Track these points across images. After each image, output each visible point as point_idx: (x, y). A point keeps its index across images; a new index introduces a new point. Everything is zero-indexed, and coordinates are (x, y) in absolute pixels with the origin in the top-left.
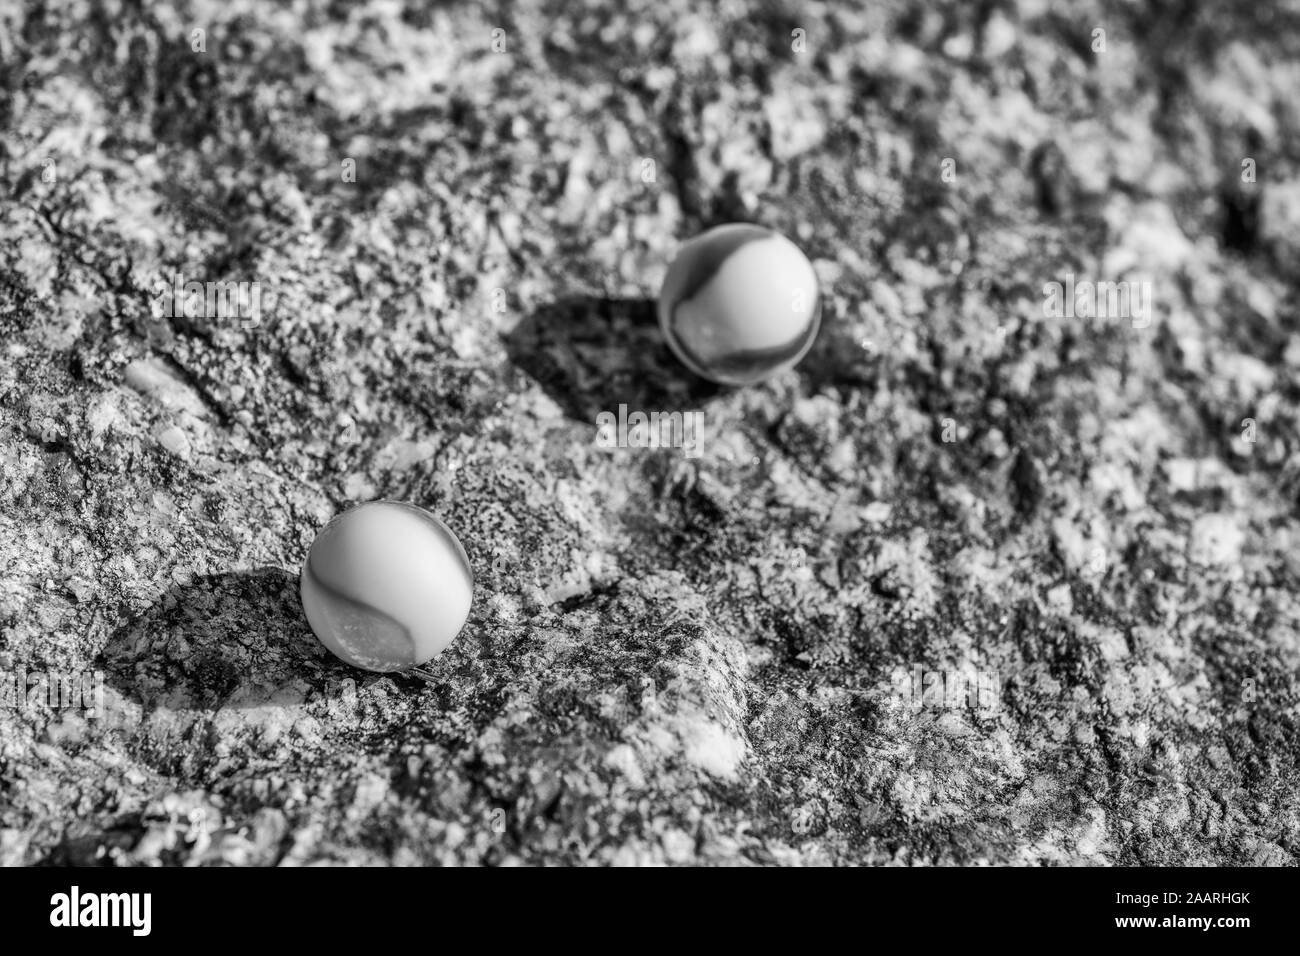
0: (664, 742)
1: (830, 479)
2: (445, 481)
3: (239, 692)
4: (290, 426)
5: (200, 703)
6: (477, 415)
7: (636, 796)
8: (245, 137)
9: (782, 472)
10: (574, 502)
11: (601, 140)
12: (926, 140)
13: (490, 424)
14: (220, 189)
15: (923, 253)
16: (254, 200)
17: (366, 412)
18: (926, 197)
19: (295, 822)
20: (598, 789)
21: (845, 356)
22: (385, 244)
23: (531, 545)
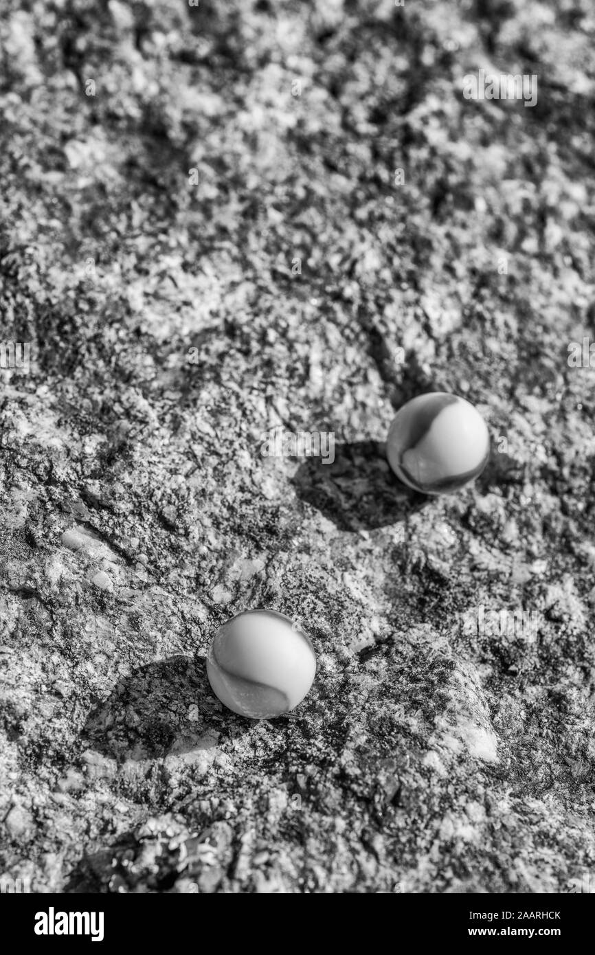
0: (455, 746)
1: (505, 547)
2: (276, 584)
3: (177, 743)
4: (171, 560)
5: (154, 754)
6: (287, 537)
7: (445, 783)
8: (101, 363)
9: (475, 546)
10: (355, 585)
11: (323, 336)
13: (296, 542)
14: (95, 403)
15: (537, 390)
16: (117, 408)
17: (216, 543)
18: (532, 353)
19: (237, 829)
21: (503, 466)
22: (207, 428)
23: (336, 619)
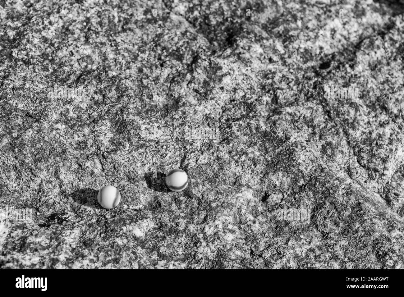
0: (131, 228)
1: (180, 208)
2: (126, 188)
3: (86, 204)
4: (111, 174)
5: (81, 203)
6: (135, 182)
7: (123, 233)
8: (127, 135)
9: (174, 205)
10: (142, 197)
11: (175, 153)
12: (221, 167)
13: (136, 183)
14: (119, 141)
15: (210, 183)
16: (123, 144)
17: (122, 176)
18: (216, 176)
19: (82, 220)
20: (119, 230)
21: (190, 193)
22: (136, 156)
23: (133, 200)
